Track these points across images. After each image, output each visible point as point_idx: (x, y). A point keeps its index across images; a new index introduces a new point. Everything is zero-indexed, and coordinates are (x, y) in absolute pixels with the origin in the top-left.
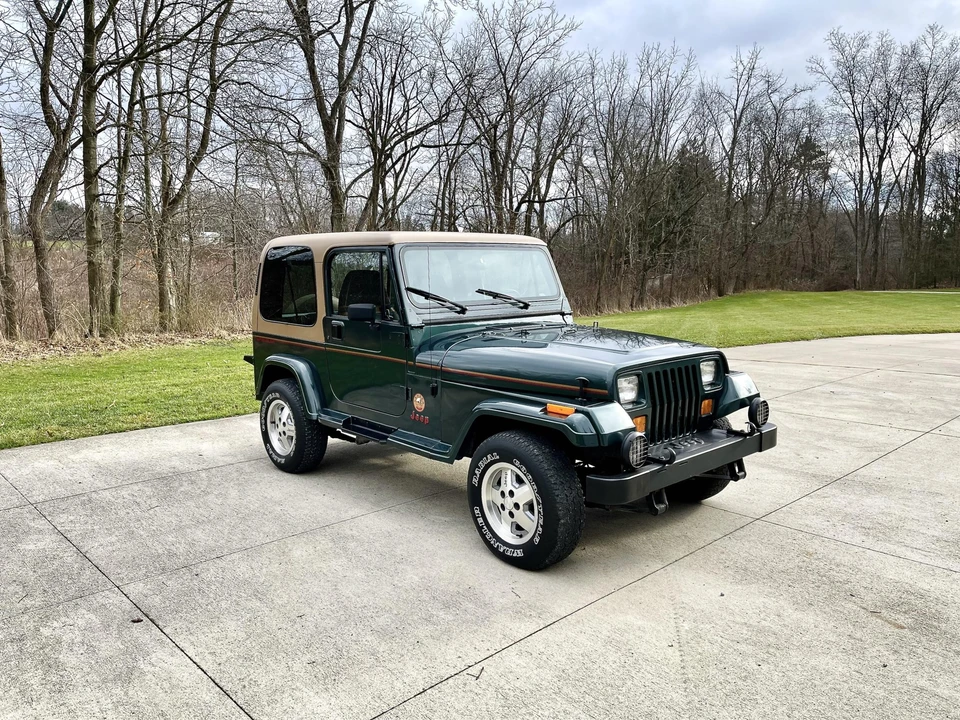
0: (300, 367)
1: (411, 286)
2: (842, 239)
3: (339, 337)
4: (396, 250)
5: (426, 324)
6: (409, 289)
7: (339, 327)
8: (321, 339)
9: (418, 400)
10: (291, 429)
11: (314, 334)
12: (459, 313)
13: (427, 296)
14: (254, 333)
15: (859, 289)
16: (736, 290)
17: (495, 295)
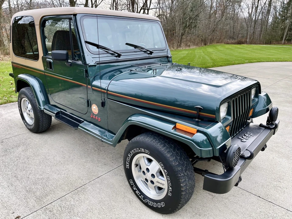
0: (34, 82)
1: (88, 41)
2: (242, 27)
3: (51, 68)
4: (78, 17)
5: (98, 64)
6: (86, 42)
7: (50, 62)
8: (42, 68)
9: (94, 107)
10: (32, 114)
11: (39, 65)
12: (116, 56)
13: (98, 46)
14: (12, 62)
15: (248, 44)
16: (210, 43)
17: (135, 47)
